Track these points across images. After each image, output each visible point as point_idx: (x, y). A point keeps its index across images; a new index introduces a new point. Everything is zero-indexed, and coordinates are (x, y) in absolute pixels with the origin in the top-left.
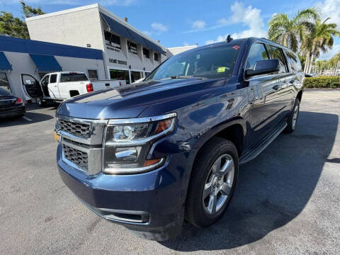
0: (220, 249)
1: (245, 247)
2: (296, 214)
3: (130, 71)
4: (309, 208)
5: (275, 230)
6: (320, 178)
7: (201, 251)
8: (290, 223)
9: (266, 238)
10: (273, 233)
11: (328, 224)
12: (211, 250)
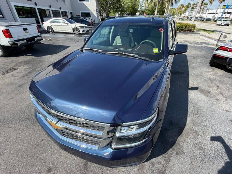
0: (161, 155)
1: (170, 150)
2: (185, 125)
3: (36, 8)
4: (189, 120)
5: (179, 137)
6: (189, 101)
7: (153, 159)
8: (184, 131)
9: (177, 142)
10: (179, 139)
11: (197, 128)
12: (157, 157)
